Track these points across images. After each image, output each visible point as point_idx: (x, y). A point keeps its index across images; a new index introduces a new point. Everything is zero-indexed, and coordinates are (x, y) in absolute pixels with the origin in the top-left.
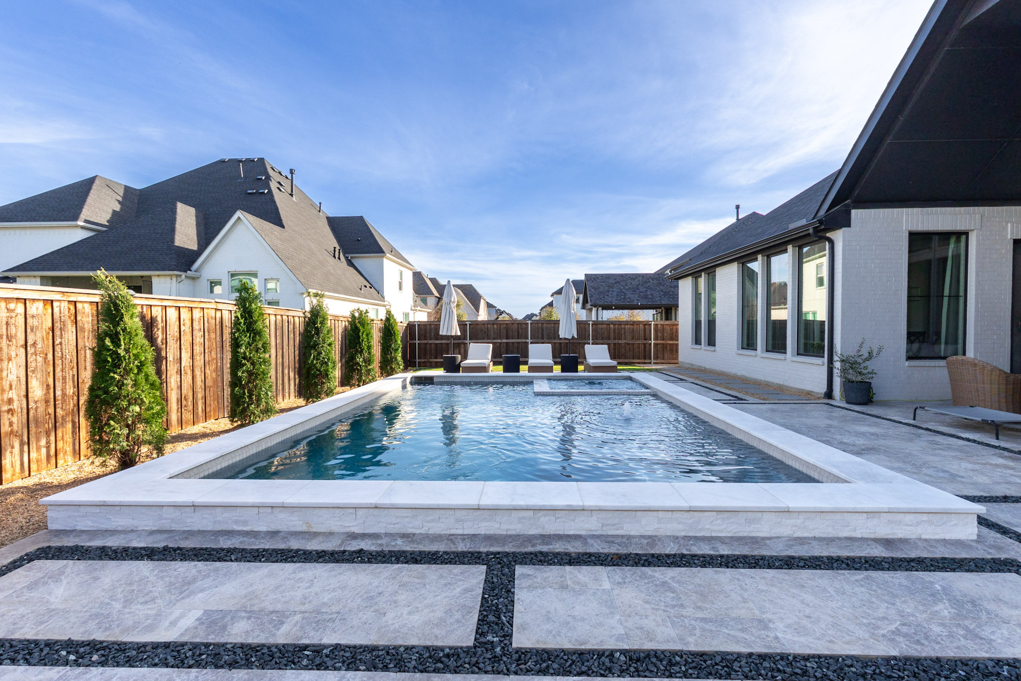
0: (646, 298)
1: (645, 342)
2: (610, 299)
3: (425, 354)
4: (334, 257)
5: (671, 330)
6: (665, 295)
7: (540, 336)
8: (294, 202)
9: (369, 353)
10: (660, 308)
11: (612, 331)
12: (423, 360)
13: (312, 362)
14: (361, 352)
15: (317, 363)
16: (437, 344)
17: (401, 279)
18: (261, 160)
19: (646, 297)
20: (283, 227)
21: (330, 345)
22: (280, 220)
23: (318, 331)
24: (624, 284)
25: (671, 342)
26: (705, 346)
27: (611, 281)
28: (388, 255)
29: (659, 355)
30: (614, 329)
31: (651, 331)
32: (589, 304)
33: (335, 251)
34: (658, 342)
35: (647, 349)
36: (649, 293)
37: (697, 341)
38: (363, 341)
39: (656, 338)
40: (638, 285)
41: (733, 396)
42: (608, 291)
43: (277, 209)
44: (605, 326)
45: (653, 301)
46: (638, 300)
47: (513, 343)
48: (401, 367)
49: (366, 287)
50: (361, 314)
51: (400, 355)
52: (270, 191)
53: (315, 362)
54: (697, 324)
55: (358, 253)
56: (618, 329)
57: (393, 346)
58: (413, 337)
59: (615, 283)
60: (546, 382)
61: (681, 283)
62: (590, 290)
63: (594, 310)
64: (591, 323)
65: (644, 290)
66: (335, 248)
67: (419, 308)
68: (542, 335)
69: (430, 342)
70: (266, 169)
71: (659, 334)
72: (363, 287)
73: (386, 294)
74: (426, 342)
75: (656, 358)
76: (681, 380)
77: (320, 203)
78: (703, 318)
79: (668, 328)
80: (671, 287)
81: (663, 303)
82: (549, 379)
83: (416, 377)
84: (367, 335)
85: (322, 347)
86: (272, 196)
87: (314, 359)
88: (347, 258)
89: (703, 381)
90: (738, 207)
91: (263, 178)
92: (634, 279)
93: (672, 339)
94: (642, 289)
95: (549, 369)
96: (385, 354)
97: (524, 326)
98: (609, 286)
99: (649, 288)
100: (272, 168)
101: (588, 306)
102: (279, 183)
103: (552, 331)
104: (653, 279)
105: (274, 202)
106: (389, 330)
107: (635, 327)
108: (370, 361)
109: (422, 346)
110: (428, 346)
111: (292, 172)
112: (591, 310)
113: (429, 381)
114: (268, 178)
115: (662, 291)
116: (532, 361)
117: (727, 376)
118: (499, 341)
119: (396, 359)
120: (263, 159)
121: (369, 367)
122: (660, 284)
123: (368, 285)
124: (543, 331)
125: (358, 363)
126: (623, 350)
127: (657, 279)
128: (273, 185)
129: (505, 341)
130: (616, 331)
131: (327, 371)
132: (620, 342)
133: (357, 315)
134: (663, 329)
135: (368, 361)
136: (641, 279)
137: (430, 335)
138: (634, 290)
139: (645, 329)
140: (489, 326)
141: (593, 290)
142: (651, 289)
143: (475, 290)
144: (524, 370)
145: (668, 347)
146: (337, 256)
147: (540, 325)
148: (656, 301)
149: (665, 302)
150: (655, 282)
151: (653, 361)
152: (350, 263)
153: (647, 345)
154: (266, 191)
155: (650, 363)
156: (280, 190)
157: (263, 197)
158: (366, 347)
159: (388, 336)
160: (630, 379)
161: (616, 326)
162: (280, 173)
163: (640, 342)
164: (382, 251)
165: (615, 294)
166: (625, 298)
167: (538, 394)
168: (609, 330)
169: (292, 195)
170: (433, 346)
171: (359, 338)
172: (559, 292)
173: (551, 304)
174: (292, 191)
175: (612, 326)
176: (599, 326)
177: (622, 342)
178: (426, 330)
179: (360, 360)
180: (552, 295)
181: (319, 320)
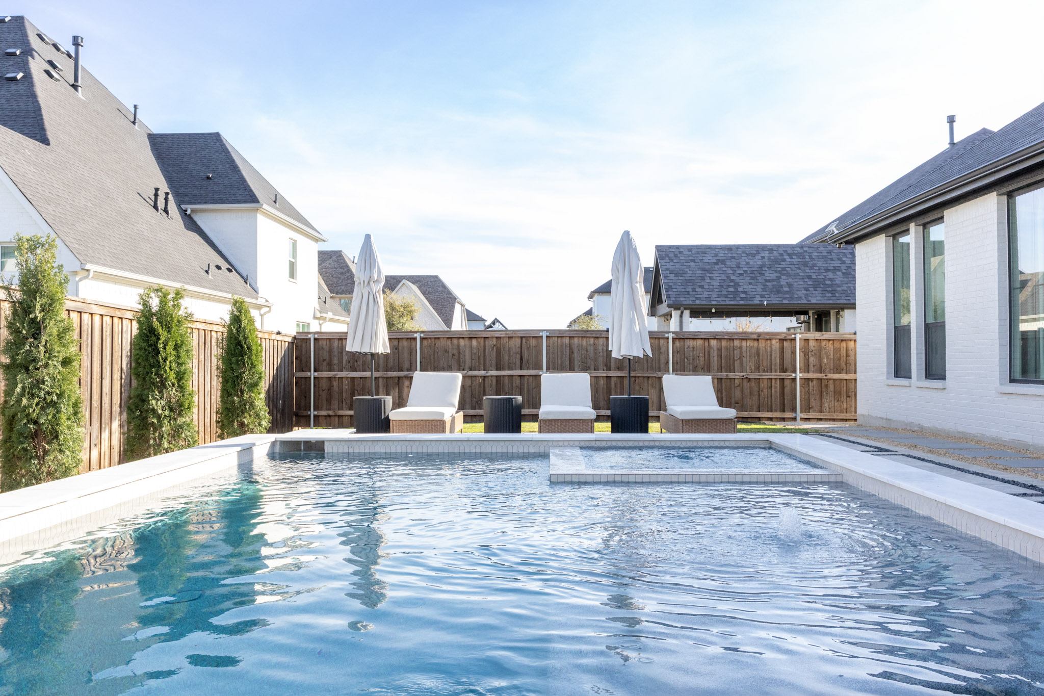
0: (779, 292)
1: (783, 375)
2: (706, 294)
3: (329, 401)
4: (156, 207)
5: (837, 350)
6: (815, 287)
7: (567, 363)
8: (79, 100)
9: (181, 388)
10: (805, 313)
11: (714, 353)
12: (324, 413)
13: (19, 401)
14: (162, 386)
15: (30, 406)
16: (353, 378)
17: (294, 256)
18: (19, 21)
19: (778, 290)
20: (45, 141)
21: (66, 362)
22: (43, 129)
23: (37, 329)
24: (733, 264)
25: (836, 376)
26: (918, 379)
27: (709, 258)
28: (265, 206)
29: (813, 403)
30: (720, 350)
31: (794, 353)
32: (665, 304)
33: (156, 195)
34: (811, 375)
35: (787, 390)
36: (783, 282)
37: (900, 369)
38: (165, 359)
39: (806, 368)
40: (761, 267)
41: (1024, 486)
42: (703, 279)
43: (39, 109)
44: (700, 342)
45: (792, 298)
46: (762, 296)
47: (511, 377)
48: (264, 423)
49: (219, 268)
50: (163, 302)
51: (263, 396)
52: (28, 77)
53: (25, 401)
54: (900, 335)
55: (206, 203)
56: (727, 349)
57: (246, 376)
58: (303, 365)
59: (716, 264)
60: (579, 452)
61: (861, 250)
62: (666, 277)
63: (675, 314)
64: (671, 336)
65: (774, 276)
66: (157, 190)
67: (330, 315)
68: (571, 361)
69: (340, 374)
70: (25, 35)
71: (812, 360)
72: (213, 269)
73: (261, 284)
74: (331, 374)
75: (807, 408)
76: (881, 450)
77: (135, 107)
78: (913, 319)
79: (830, 346)
80: (827, 270)
81: (813, 301)
82: (586, 447)
83: (284, 443)
84: (177, 347)
85: (46, 365)
86: (32, 84)
87: (23, 395)
88: (183, 213)
89: (930, 451)
90: (951, 120)
91: (18, 53)
92: (754, 255)
93: (838, 370)
94: (770, 275)
95: (584, 425)
96: (229, 395)
97: (533, 342)
98: (704, 269)
99: (782, 272)
100: (39, 36)
101: (663, 308)
102: (51, 63)
103: (592, 354)
104: (790, 255)
105: (34, 96)
106: (239, 343)
107: (762, 344)
108: (181, 405)
109: (324, 384)
110: (335, 383)
111: (76, 42)
112: (668, 316)
113: (314, 450)
114: (28, 51)
115: (810, 277)
116: (547, 409)
117: (979, 442)
118: (482, 373)
119: (252, 405)
120: (22, 18)
121: (180, 421)
122: (805, 264)
123: (224, 265)
124: (572, 352)
125: (154, 410)
126: (738, 393)
127: (799, 255)
128: (37, 66)
129: (494, 373)
130: (724, 353)
131: (56, 421)
132: (731, 375)
133: (155, 303)
134: (820, 350)
135: (178, 408)
136: (766, 254)
137: (340, 361)
138: (755, 275)
139: (782, 349)
140: (462, 342)
141: (672, 276)
142: (788, 275)
143: (444, 286)
144: (529, 429)
145: (831, 387)
146: (161, 203)
147: (567, 341)
148: (800, 298)
149: (817, 299)
150: (796, 260)
151: (799, 415)
152: (191, 224)
153: (787, 383)
154: (20, 76)
155: (794, 419)
156: (51, 76)
157: (13, 86)
158: (172, 375)
159: (234, 355)
160: (769, 446)
161: (724, 343)
162: (55, 46)
163: (772, 375)
164: (253, 199)
165: (716, 283)
166: (736, 293)
167: (557, 482)
168: (707, 353)
169: (75, 87)
170: (345, 382)
171: (158, 352)
172: (605, 289)
173: (589, 313)
174: (76, 79)
175: (714, 343)
176: (687, 342)
177: (737, 375)
178: (330, 351)
179: (157, 404)
180: (591, 297)
181: (39, 303)
